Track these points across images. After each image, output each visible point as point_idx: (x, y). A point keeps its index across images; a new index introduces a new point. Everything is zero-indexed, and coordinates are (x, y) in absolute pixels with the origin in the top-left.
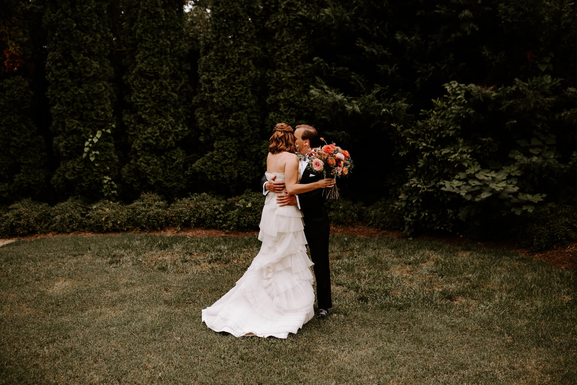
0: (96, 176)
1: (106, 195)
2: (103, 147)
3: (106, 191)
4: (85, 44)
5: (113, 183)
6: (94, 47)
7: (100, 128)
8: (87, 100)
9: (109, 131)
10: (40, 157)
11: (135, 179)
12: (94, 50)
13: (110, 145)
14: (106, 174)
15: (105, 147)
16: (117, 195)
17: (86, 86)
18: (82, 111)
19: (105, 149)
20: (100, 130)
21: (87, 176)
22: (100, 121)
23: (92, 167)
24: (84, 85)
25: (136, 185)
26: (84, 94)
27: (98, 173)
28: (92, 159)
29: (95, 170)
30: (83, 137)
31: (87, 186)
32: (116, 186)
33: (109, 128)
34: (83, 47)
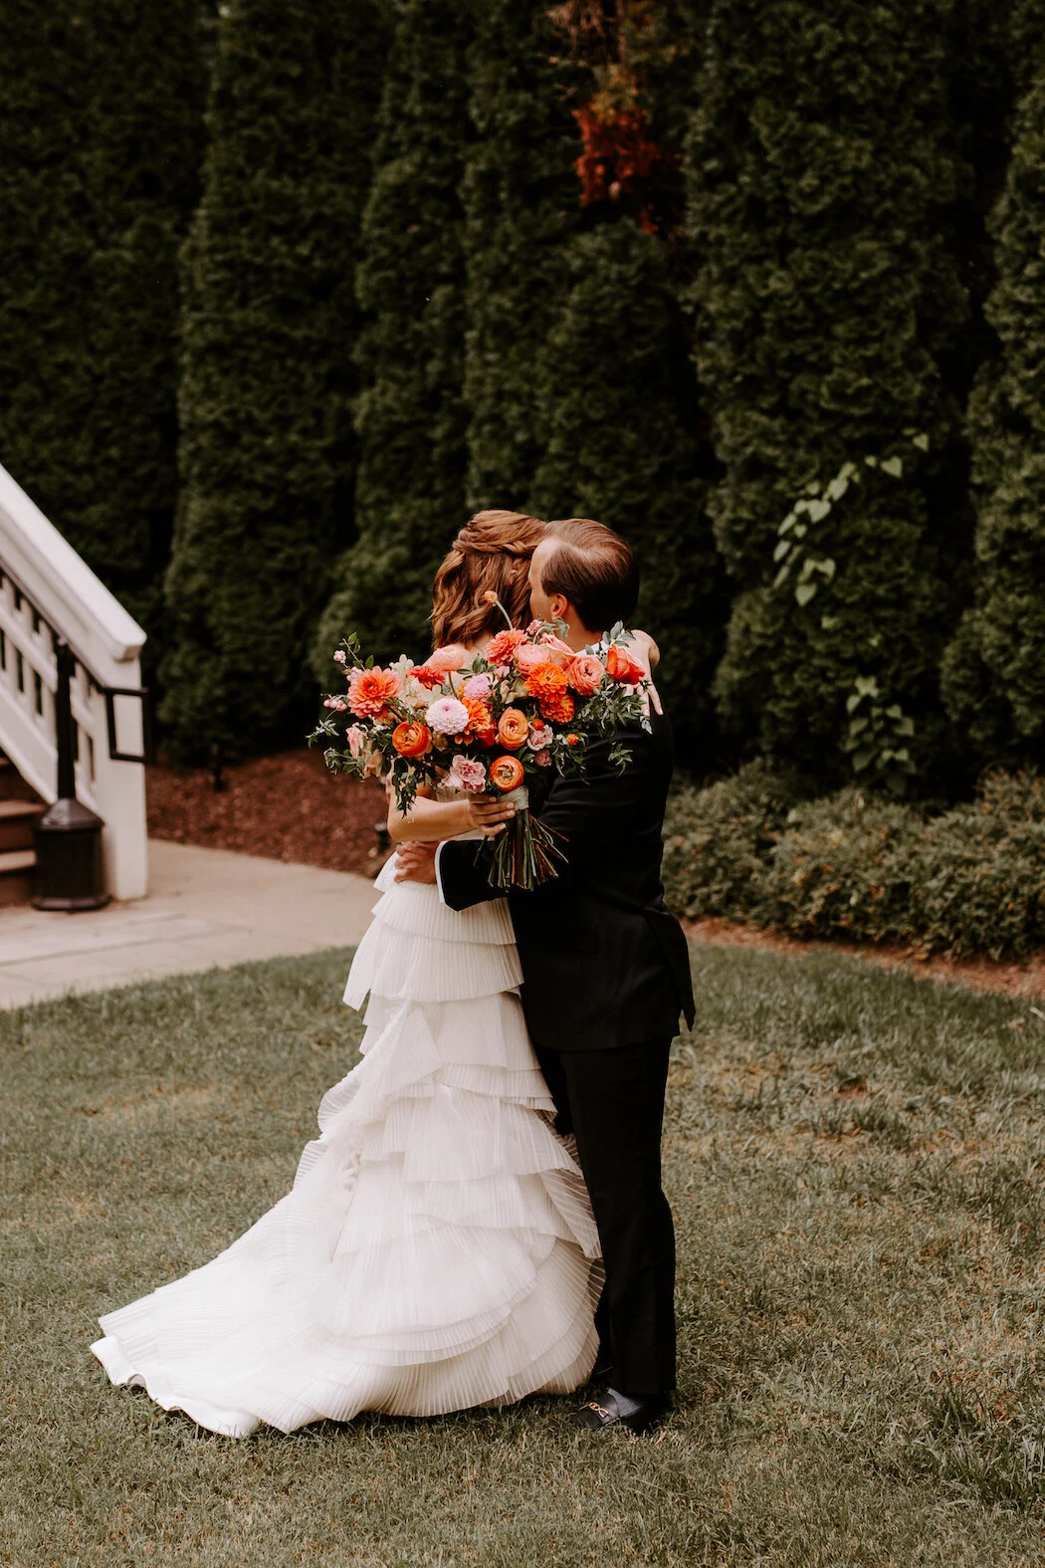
0: (822, 673)
1: (859, 764)
2: (860, 542)
3: (863, 748)
4: (811, 63)
5: (895, 712)
6: (852, 73)
7: (854, 451)
8: (808, 325)
9: (894, 467)
10: (677, 573)
11: (978, 701)
12: (853, 89)
13: (896, 531)
14: (867, 666)
15: (869, 540)
16: (912, 769)
17: (804, 261)
18: (786, 375)
19: (871, 552)
20: (853, 460)
21: (789, 669)
22: (849, 419)
23: (810, 633)
24: (798, 252)
25: (981, 728)
26: (789, 296)
27: (829, 663)
28: (804, 595)
29: (820, 646)
30: (782, 493)
31: (790, 718)
32: (908, 728)
33: (899, 453)
34: (804, 80)
